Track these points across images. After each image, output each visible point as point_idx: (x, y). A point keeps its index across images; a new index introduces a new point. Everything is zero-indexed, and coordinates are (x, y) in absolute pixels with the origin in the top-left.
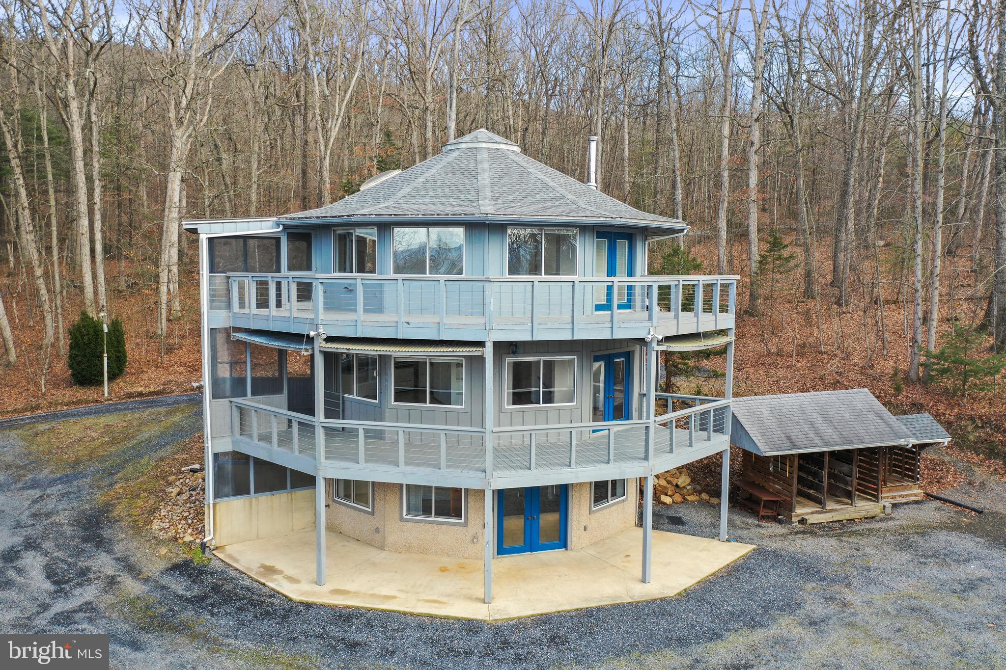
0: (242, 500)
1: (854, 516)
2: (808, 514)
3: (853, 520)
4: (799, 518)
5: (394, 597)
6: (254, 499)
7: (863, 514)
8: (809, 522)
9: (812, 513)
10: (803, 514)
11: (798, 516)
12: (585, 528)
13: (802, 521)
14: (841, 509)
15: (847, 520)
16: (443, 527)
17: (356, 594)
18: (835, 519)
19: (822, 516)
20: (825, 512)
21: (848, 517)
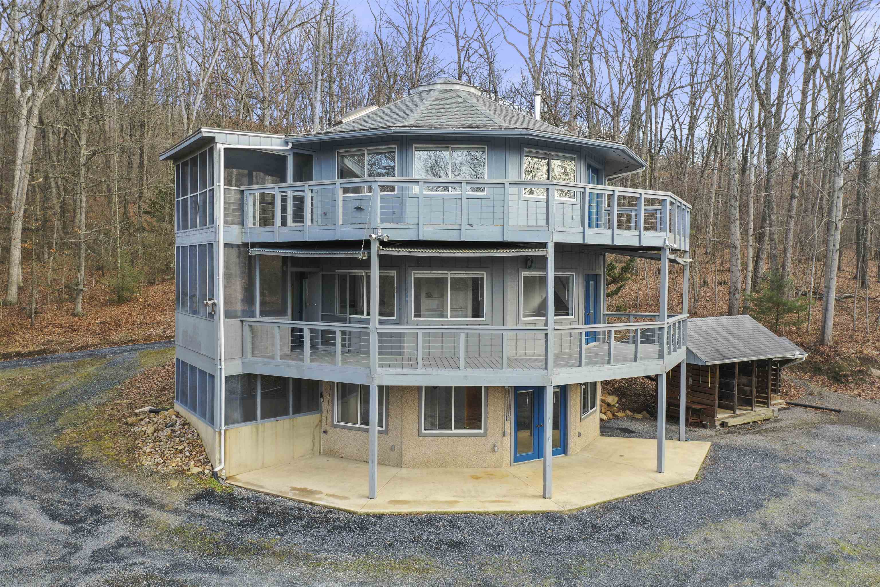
0: (250, 427)
1: (757, 419)
2: (725, 418)
3: (756, 422)
4: (720, 422)
5: (456, 502)
6: (260, 425)
7: (762, 417)
8: (729, 424)
9: (728, 417)
10: (723, 418)
11: (719, 420)
12: (579, 435)
13: (723, 425)
14: (747, 413)
15: (753, 422)
16: (463, 438)
17: (417, 502)
18: (746, 422)
19: (735, 419)
20: (737, 417)
21: (754, 420)
